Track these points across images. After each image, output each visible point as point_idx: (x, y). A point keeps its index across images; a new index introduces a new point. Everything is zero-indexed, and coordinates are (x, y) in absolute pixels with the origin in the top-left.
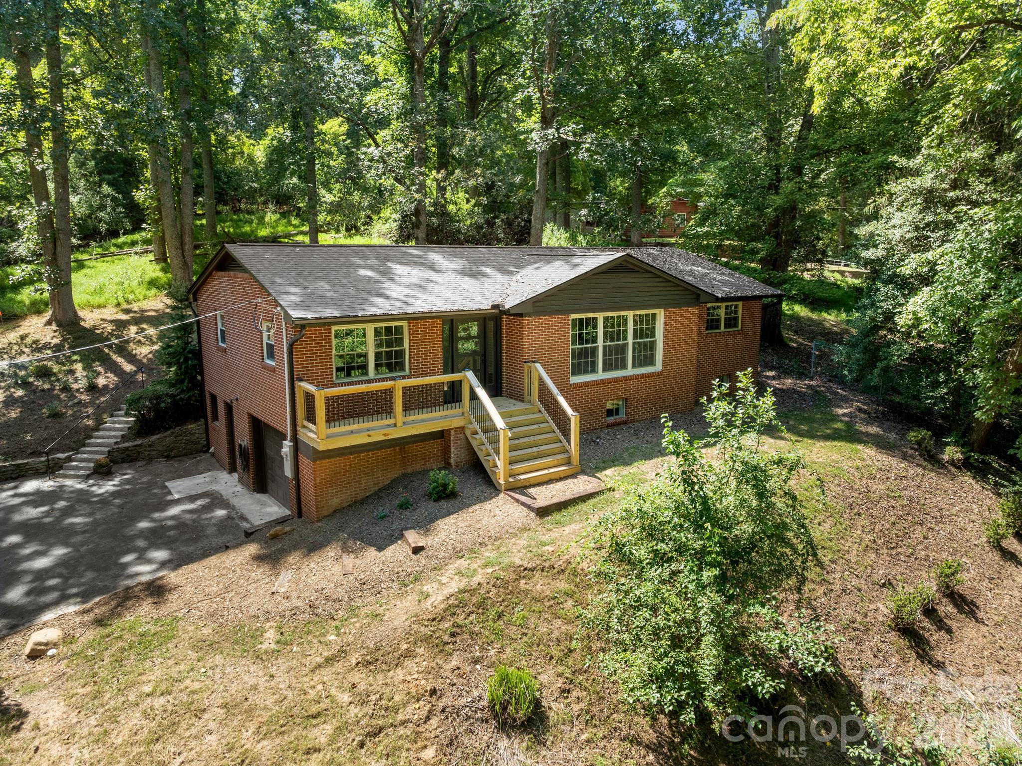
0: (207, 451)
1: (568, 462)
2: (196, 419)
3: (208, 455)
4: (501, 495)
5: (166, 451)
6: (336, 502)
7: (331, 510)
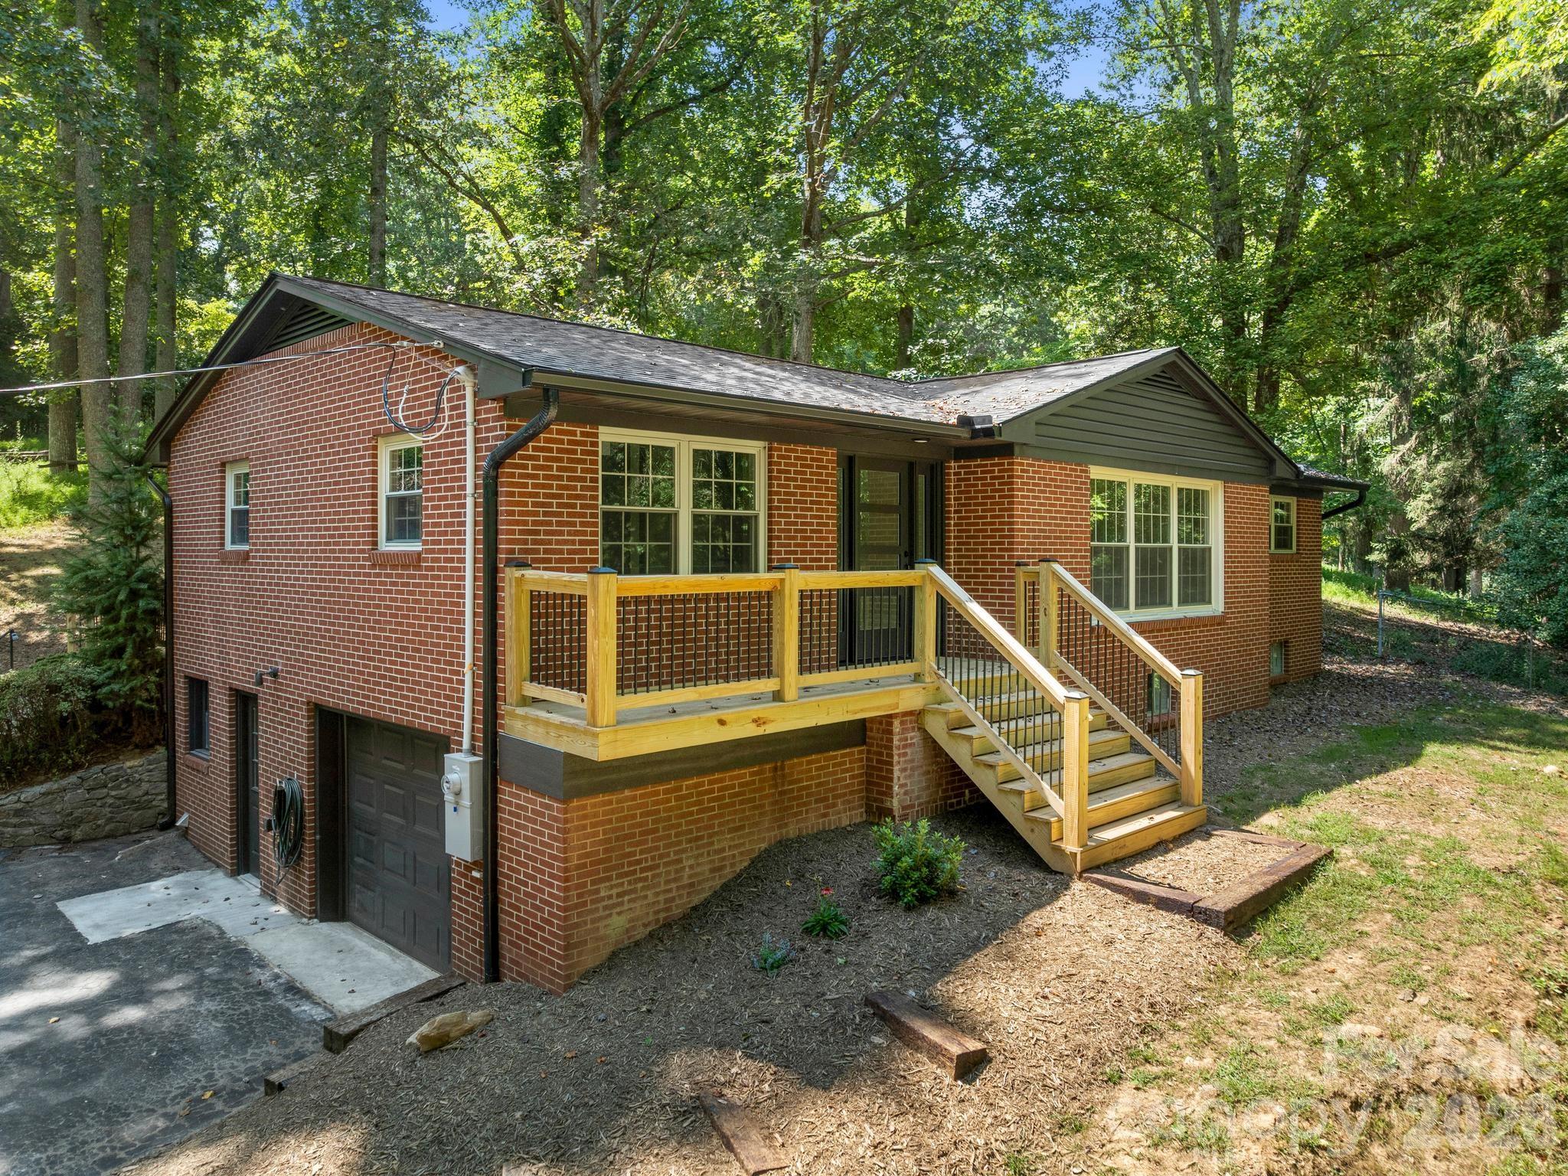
0: (170, 825)
1: (1175, 798)
2: (145, 747)
3: (171, 835)
4: (1077, 886)
5: (62, 826)
6: (616, 925)
7: (605, 952)
